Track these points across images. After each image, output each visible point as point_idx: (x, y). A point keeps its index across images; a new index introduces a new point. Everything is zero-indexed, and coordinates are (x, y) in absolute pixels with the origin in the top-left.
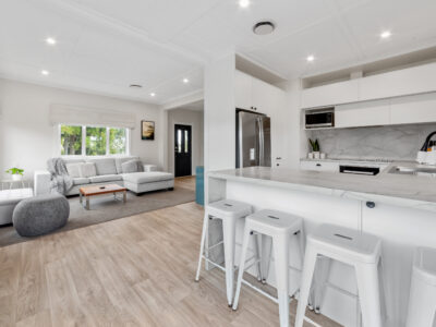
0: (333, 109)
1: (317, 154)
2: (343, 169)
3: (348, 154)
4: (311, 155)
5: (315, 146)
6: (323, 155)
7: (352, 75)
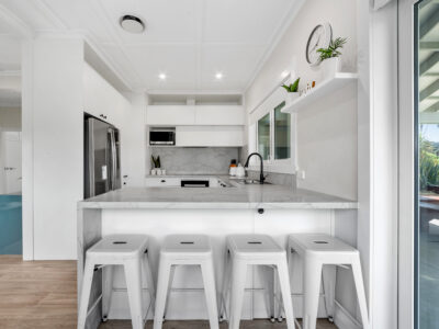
0: (174, 128)
1: (159, 170)
2: (184, 183)
3: (184, 170)
4: (153, 172)
5: (157, 163)
6: (164, 172)
7: (188, 102)
